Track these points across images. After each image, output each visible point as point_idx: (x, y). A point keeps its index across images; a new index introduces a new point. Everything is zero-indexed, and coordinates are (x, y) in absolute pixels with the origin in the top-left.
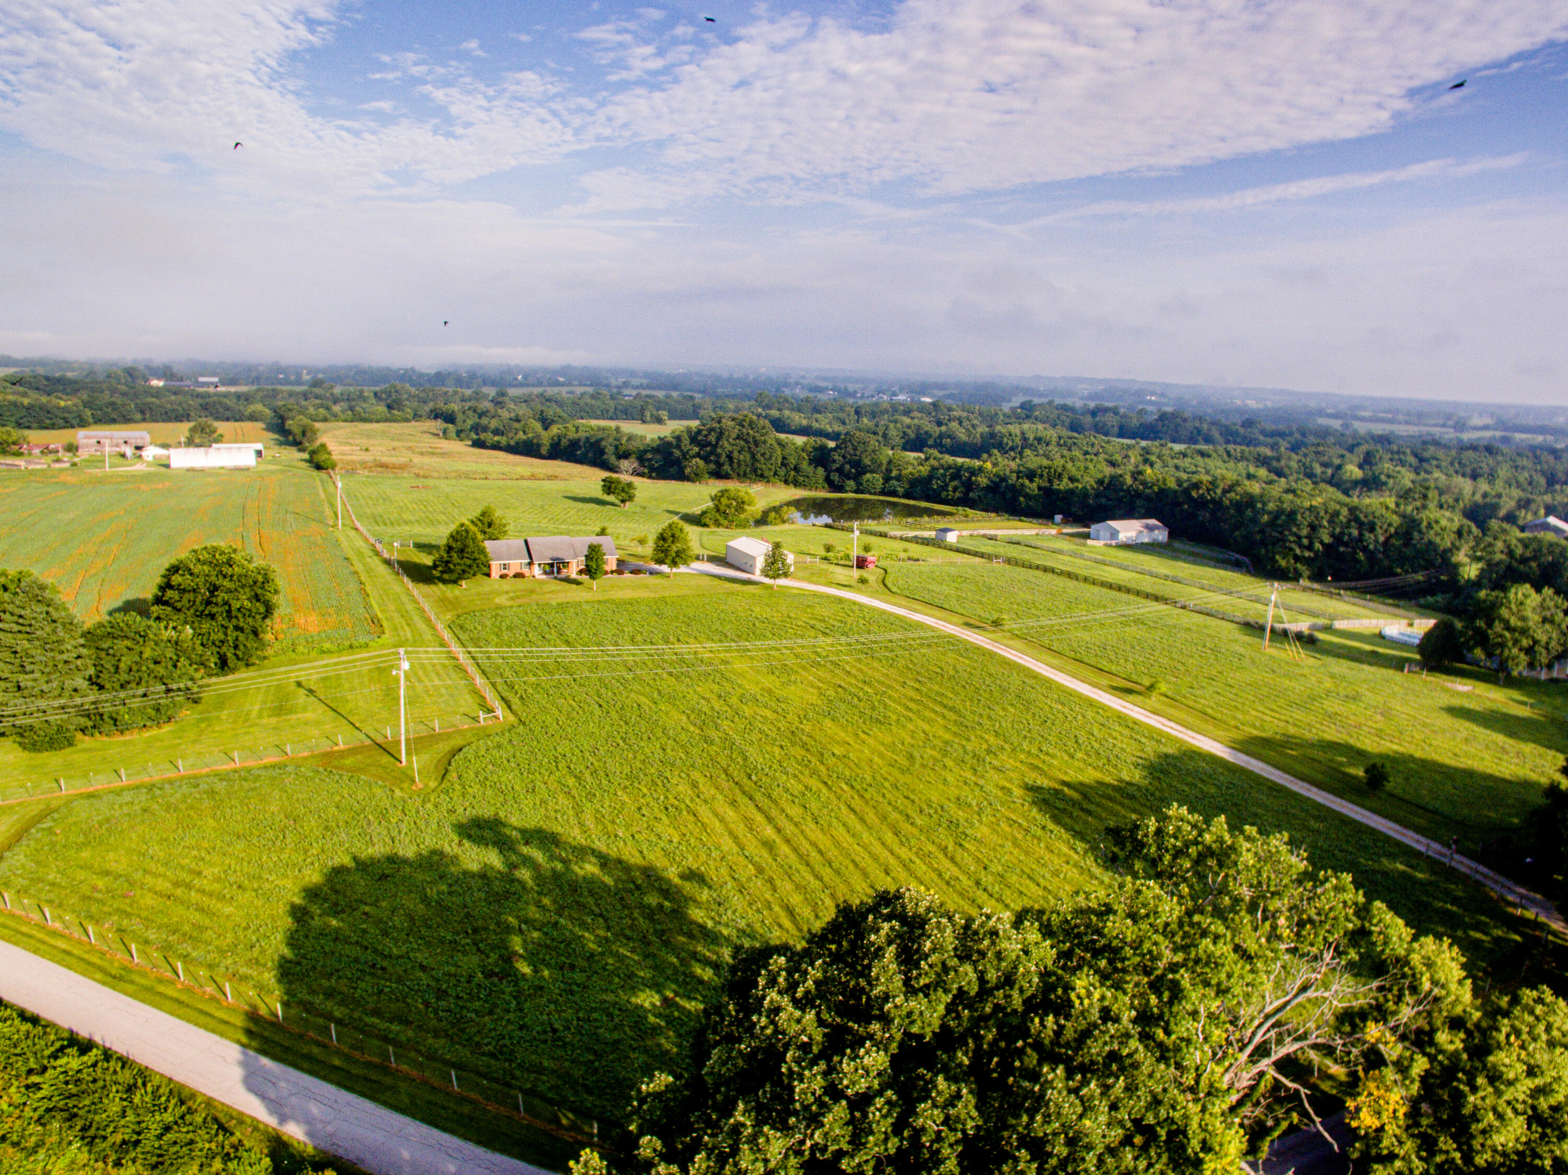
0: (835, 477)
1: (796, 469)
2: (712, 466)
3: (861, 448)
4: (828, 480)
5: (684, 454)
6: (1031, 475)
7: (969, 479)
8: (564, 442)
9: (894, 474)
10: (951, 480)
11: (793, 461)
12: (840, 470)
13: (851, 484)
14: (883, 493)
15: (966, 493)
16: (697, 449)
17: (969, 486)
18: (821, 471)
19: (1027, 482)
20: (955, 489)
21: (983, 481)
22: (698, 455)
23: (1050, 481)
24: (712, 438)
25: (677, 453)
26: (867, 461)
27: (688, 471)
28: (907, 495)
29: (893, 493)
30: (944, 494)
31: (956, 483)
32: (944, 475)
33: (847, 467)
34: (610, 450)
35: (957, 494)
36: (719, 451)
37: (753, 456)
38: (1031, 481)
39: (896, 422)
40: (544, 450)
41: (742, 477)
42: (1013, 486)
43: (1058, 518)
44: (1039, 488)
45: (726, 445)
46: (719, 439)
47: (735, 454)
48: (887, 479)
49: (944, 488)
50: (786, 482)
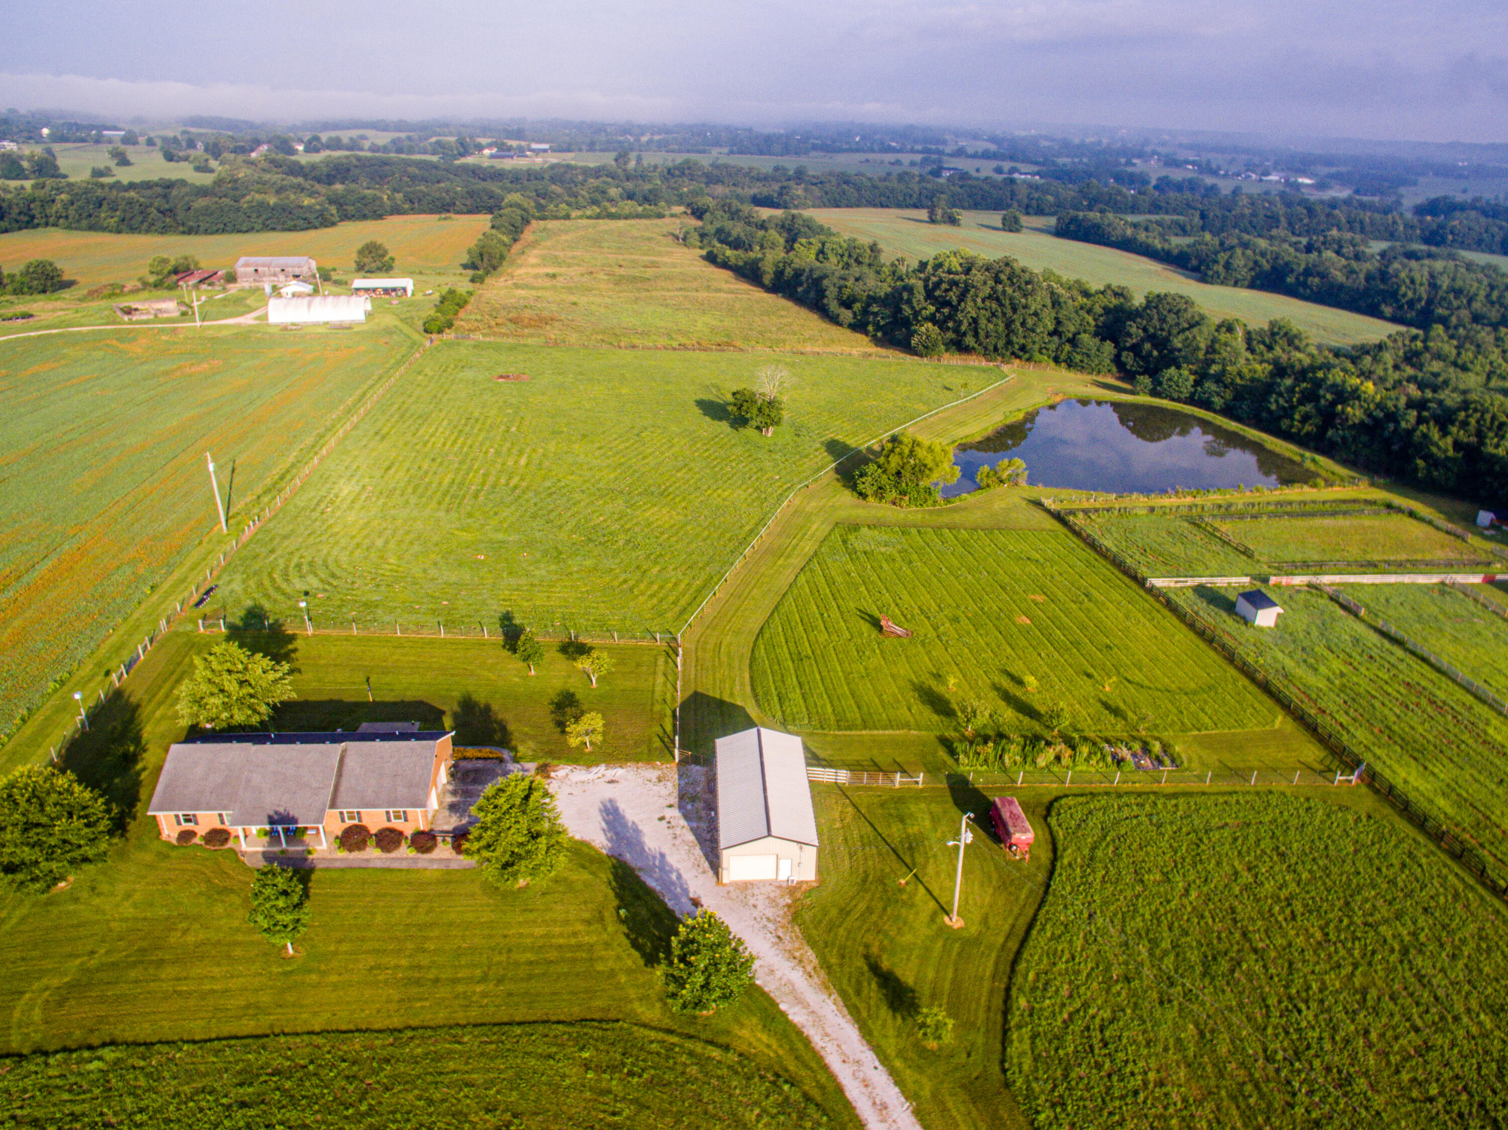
0: (1128, 358)
1: (1073, 341)
2: (950, 335)
3: (1171, 319)
4: (1117, 360)
5: (916, 313)
6: (1445, 419)
7: (1333, 404)
8: (789, 272)
9: (1214, 369)
10: (1301, 402)
11: (1070, 328)
12: (1135, 349)
13: (1145, 380)
14: (1191, 400)
15: (1323, 429)
16: (932, 309)
17: (1329, 417)
18: (1109, 347)
19: (1435, 435)
20: (1305, 418)
21: (1355, 413)
22: (932, 319)
23: (1480, 434)
24: (953, 296)
25: (907, 311)
26: (1177, 343)
27: (914, 341)
28: (1228, 411)
29: (1206, 405)
30: (1285, 424)
31: (1308, 408)
32: (1291, 390)
33: (1147, 346)
34: (832, 293)
35: (1308, 428)
36: (960, 316)
37: (1009, 324)
38: (1444, 432)
39: (1245, 246)
40: (767, 279)
41: (992, 352)
42: (1410, 432)
43: (1485, 517)
44: (1457, 445)
45: (969, 308)
46: (962, 297)
47: (983, 322)
48: (1201, 377)
49: (1288, 412)
50: (1056, 360)
